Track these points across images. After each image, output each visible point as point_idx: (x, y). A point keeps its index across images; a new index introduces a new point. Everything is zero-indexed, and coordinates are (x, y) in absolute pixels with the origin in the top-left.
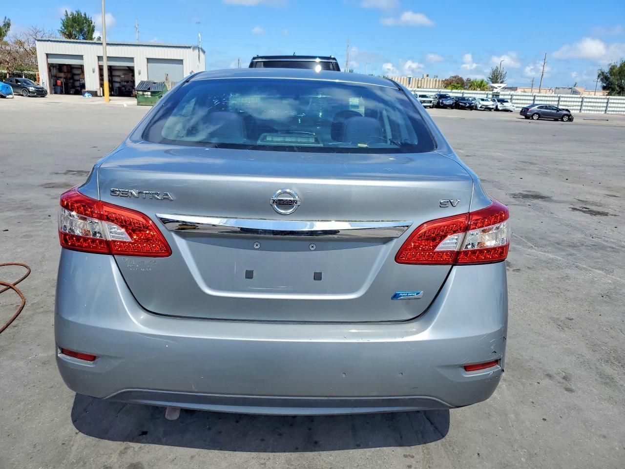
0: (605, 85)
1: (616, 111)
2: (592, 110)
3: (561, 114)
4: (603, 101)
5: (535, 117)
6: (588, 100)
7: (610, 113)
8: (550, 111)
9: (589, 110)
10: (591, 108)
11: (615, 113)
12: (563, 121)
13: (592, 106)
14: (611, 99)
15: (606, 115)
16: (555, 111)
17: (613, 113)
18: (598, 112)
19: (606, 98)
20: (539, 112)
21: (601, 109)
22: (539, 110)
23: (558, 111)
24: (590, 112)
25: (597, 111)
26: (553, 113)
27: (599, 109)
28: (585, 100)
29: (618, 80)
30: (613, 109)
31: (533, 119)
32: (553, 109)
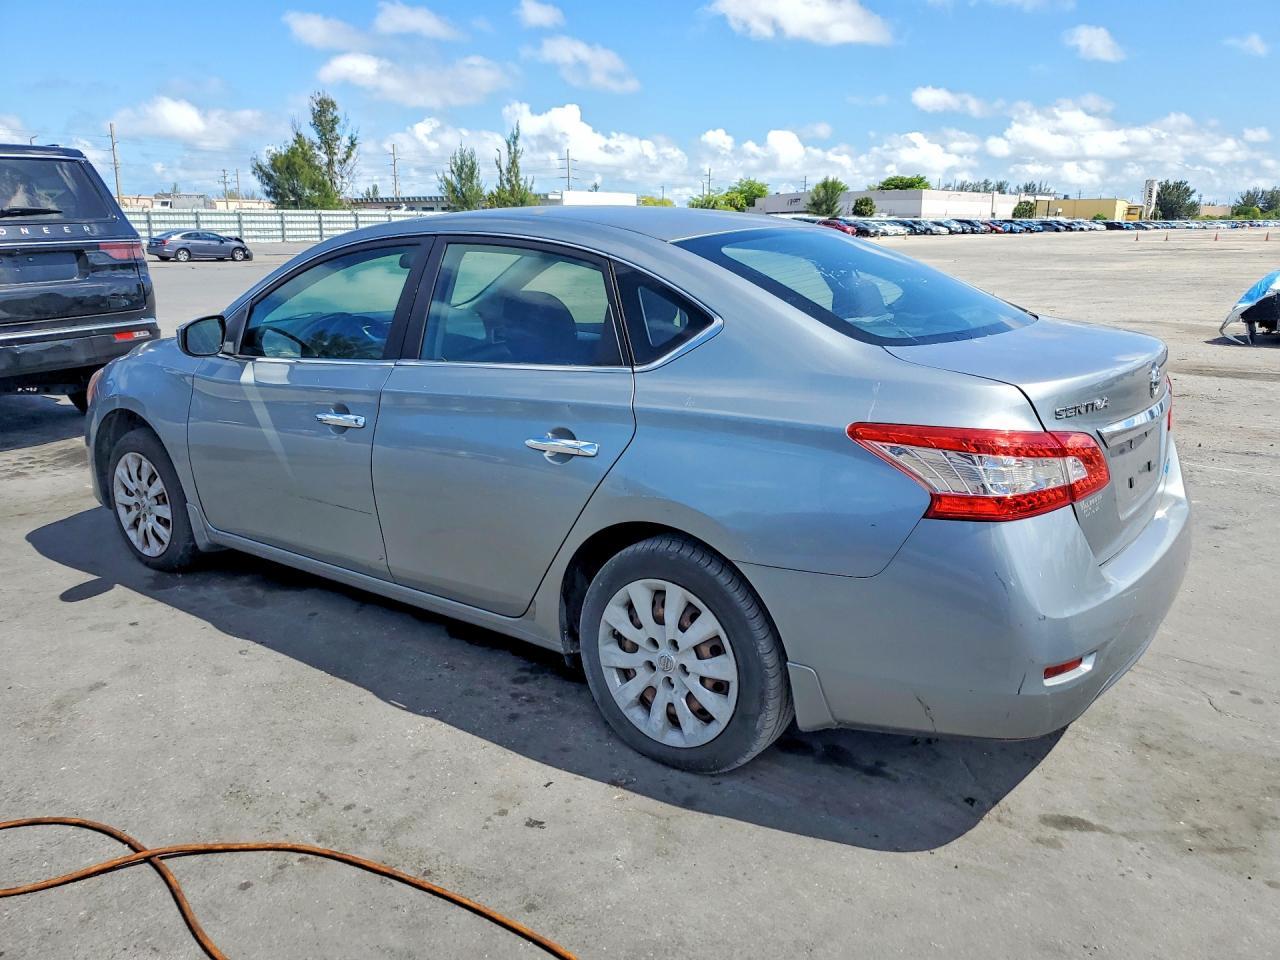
0: (268, 189)
1: (301, 236)
2: (260, 237)
3: (228, 248)
4: (273, 218)
5: (183, 256)
6: (249, 218)
7: (291, 240)
8: (206, 242)
9: (256, 237)
10: (258, 234)
11: (299, 240)
12: (234, 260)
13: (259, 230)
14: (287, 215)
15: (284, 244)
16: (216, 243)
17: (295, 240)
18: (271, 240)
19: (277, 214)
20: (188, 246)
21: (275, 233)
22: (186, 241)
23: (222, 242)
24: (259, 240)
25: (269, 237)
26: (215, 247)
27: (271, 233)
28: (244, 218)
29: (287, 180)
30: (294, 233)
31: (178, 260)
32: (210, 239)
